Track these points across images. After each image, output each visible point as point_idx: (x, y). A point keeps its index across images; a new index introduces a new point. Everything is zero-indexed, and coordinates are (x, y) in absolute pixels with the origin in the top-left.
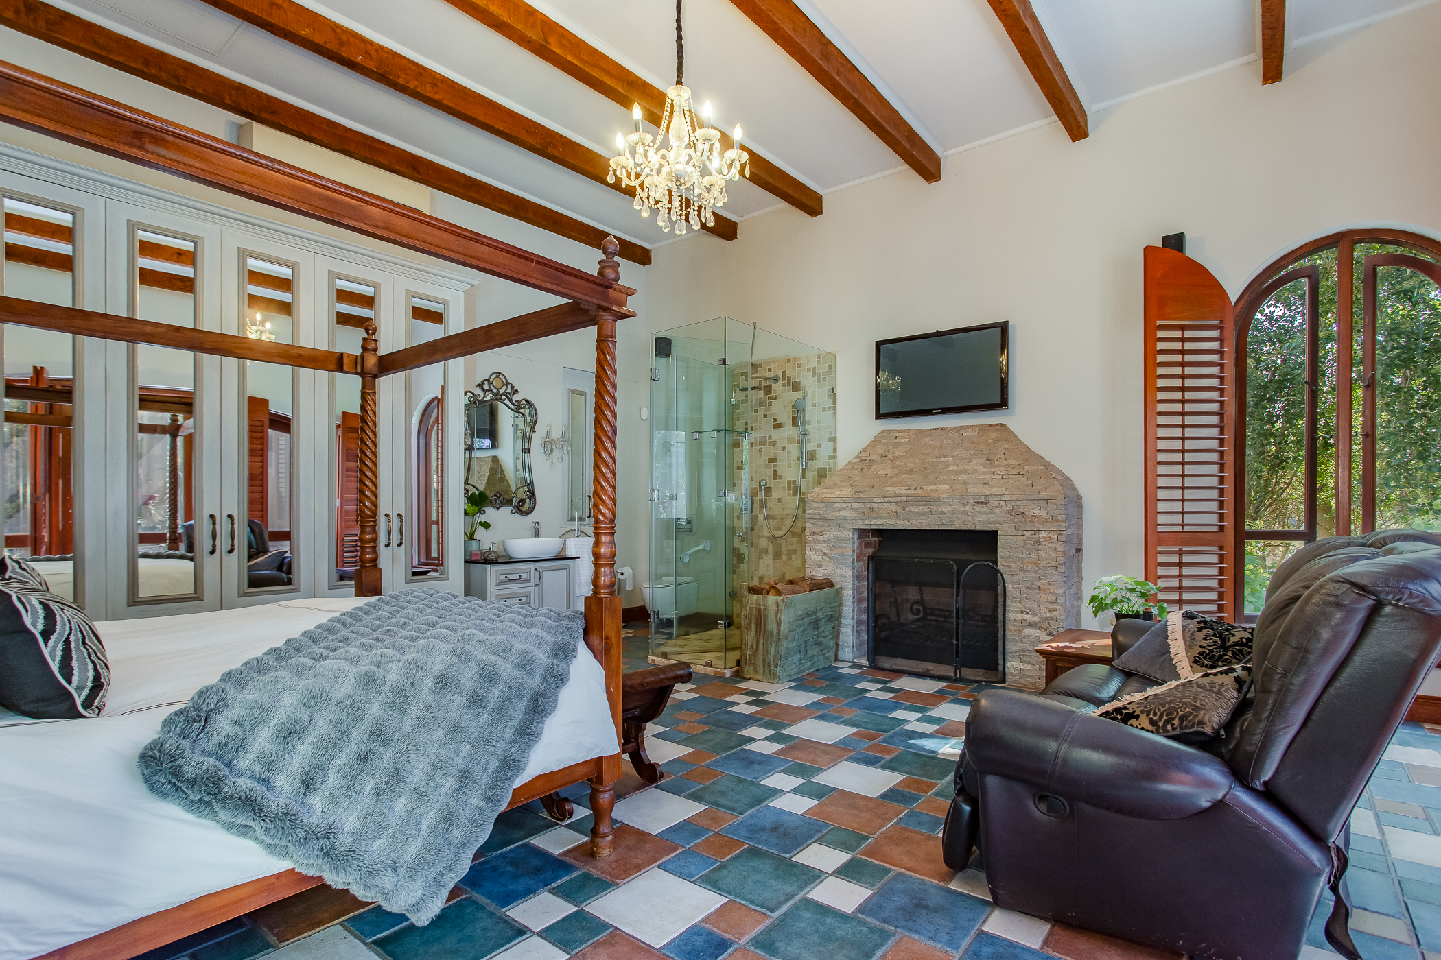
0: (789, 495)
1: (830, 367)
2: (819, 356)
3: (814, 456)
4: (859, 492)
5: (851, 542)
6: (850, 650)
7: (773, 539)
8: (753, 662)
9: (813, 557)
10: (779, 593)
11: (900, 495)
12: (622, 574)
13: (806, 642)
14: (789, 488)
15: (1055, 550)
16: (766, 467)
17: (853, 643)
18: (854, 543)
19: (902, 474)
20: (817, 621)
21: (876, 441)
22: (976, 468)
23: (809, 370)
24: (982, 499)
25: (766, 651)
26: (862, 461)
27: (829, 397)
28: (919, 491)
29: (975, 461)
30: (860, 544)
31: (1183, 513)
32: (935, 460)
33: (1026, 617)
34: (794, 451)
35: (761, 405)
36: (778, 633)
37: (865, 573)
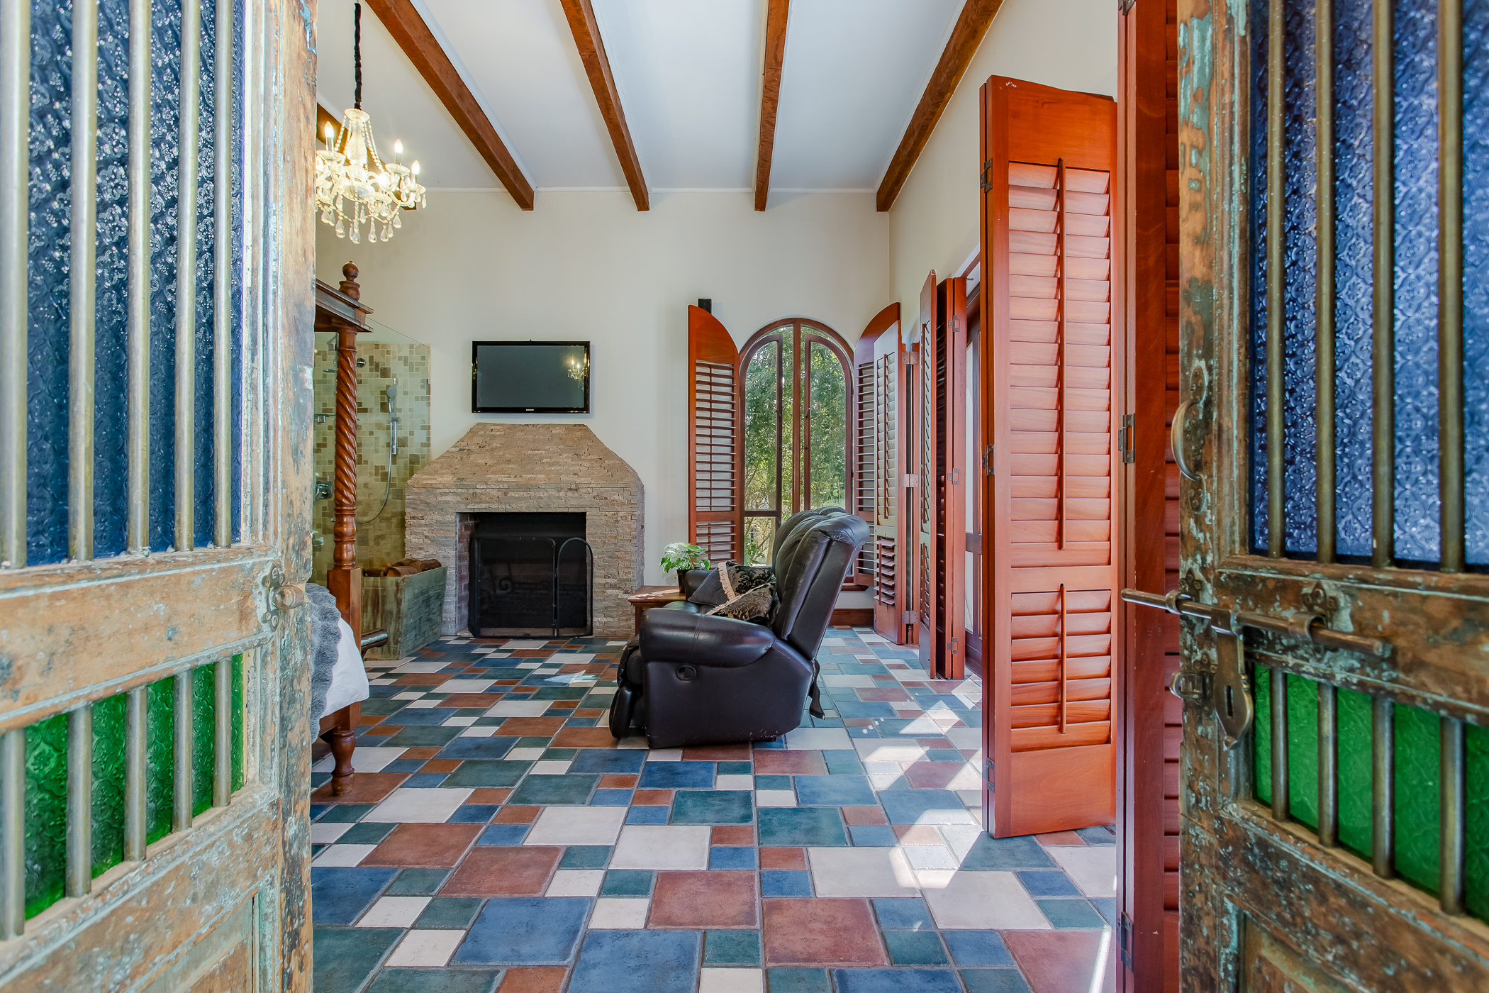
0: (376, 480)
1: (423, 358)
2: (411, 346)
3: (407, 443)
4: (462, 479)
5: (453, 525)
6: (453, 625)
9: (413, 540)
10: (398, 574)
11: (501, 482)
13: (420, 619)
14: (376, 474)
15: (629, 527)
18: (456, 526)
19: (501, 463)
20: (429, 599)
21: (472, 432)
22: (566, 460)
23: (400, 359)
24: (574, 487)
26: (461, 450)
27: (422, 387)
28: (519, 479)
29: (565, 455)
30: (461, 527)
31: (711, 498)
32: (529, 452)
33: (608, 580)
34: (382, 437)
37: (466, 554)
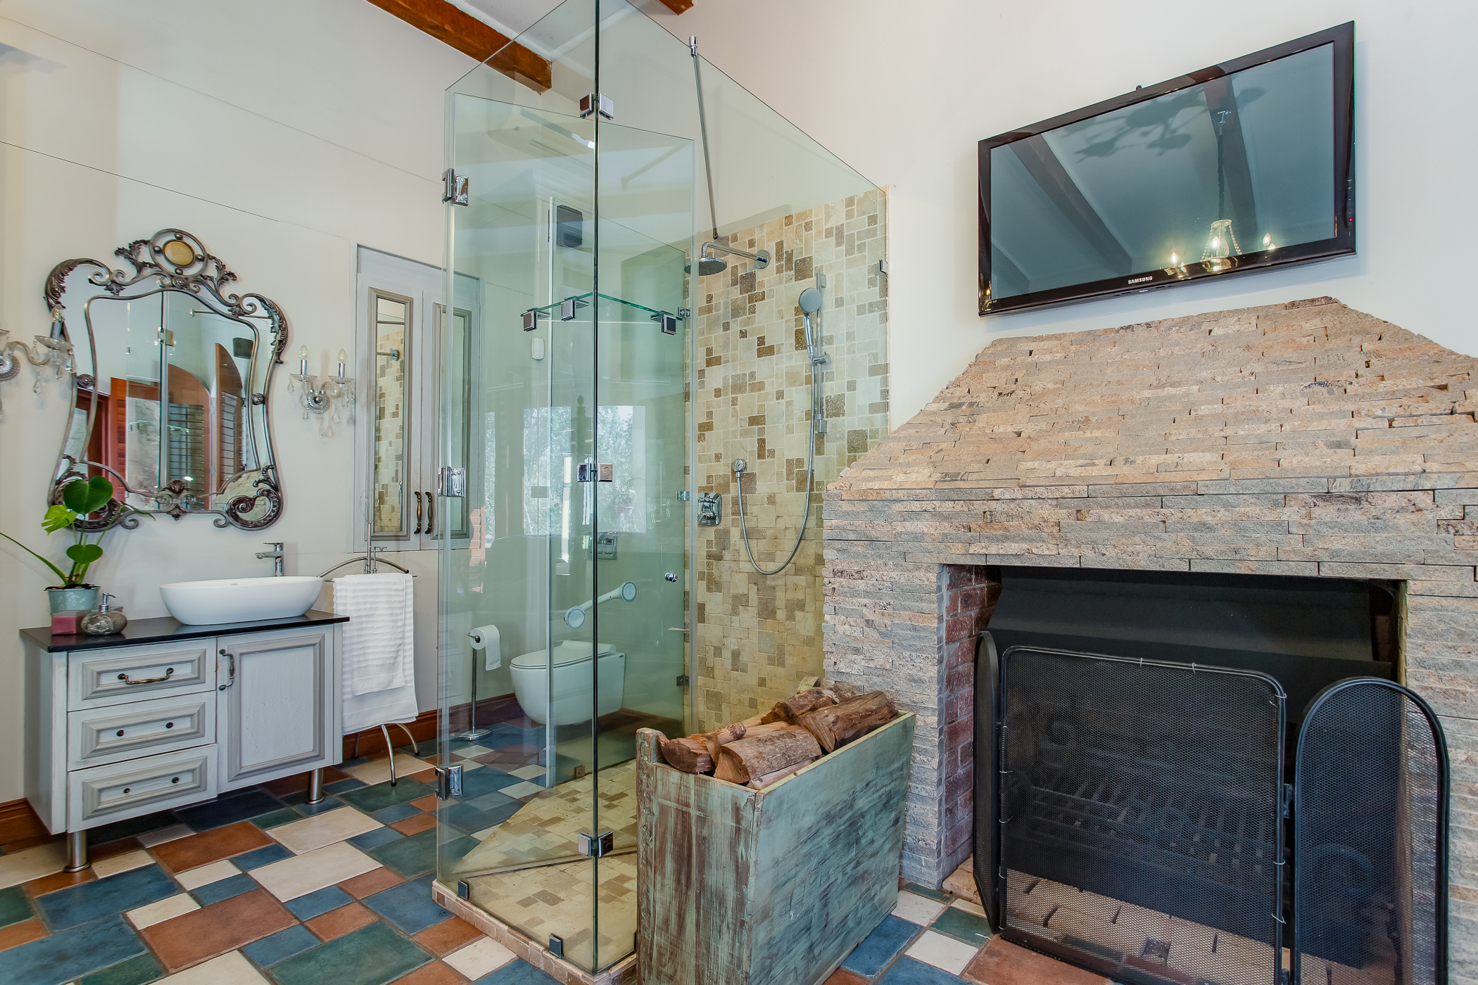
0: (789, 488)
1: (873, 220)
2: (850, 202)
3: (841, 408)
4: (954, 477)
5: (934, 597)
6: (933, 861)
7: (759, 577)
8: (668, 970)
9: (841, 629)
11: (1067, 481)
12: (478, 640)
14: (789, 475)
16: (744, 434)
17: (939, 843)
18: (940, 600)
19: (1061, 430)
20: (854, 824)
21: (981, 363)
22: (1287, 404)
23: (828, 233)
24: (1340, 487)
25: (705, 949)
26: (954, 406)
27: (872, 283)
28: (1121, 470)
29: (1278, 389)
30: (953, 600)
32: (1147, 393)
34: (800, 398)
35: (736, 312)
36: (740, 903)
37: (966, 667)
